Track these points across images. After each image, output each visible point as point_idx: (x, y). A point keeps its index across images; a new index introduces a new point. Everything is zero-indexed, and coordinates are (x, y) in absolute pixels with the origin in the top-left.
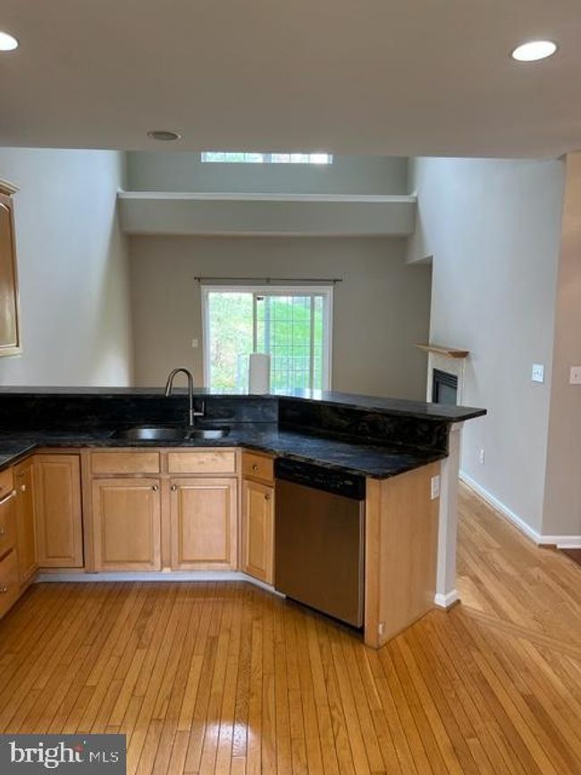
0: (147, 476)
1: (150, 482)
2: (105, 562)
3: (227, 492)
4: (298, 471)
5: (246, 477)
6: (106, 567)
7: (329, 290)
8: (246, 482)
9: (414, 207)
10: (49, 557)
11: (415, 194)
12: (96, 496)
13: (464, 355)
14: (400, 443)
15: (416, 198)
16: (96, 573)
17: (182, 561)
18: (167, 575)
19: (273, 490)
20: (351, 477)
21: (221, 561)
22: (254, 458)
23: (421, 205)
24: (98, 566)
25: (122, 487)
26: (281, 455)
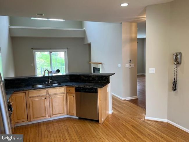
0: (43, 96)
1: (44, 97)
2: (34, 118)
3: (63, 97)
4: (81, 89)
5: (67, 93)
6: (34, 119)
7: (66, 50)
8: (67, 94)
9: (85, 31)
10: (18, 120)
11: (84, 29)
12: (31, 102)
13: (101, 63)
14: (100, 81)
15: (85, 29)
16: (31, 121)
17: (53, 115)
18: (50, 119)
19: (75, 95)
20: (94, 89)
21: (62, 113)
22: (69, 88)
23: (86, 31)
24: (32, 120)
25: (37, 99)
26: (77, 87)
